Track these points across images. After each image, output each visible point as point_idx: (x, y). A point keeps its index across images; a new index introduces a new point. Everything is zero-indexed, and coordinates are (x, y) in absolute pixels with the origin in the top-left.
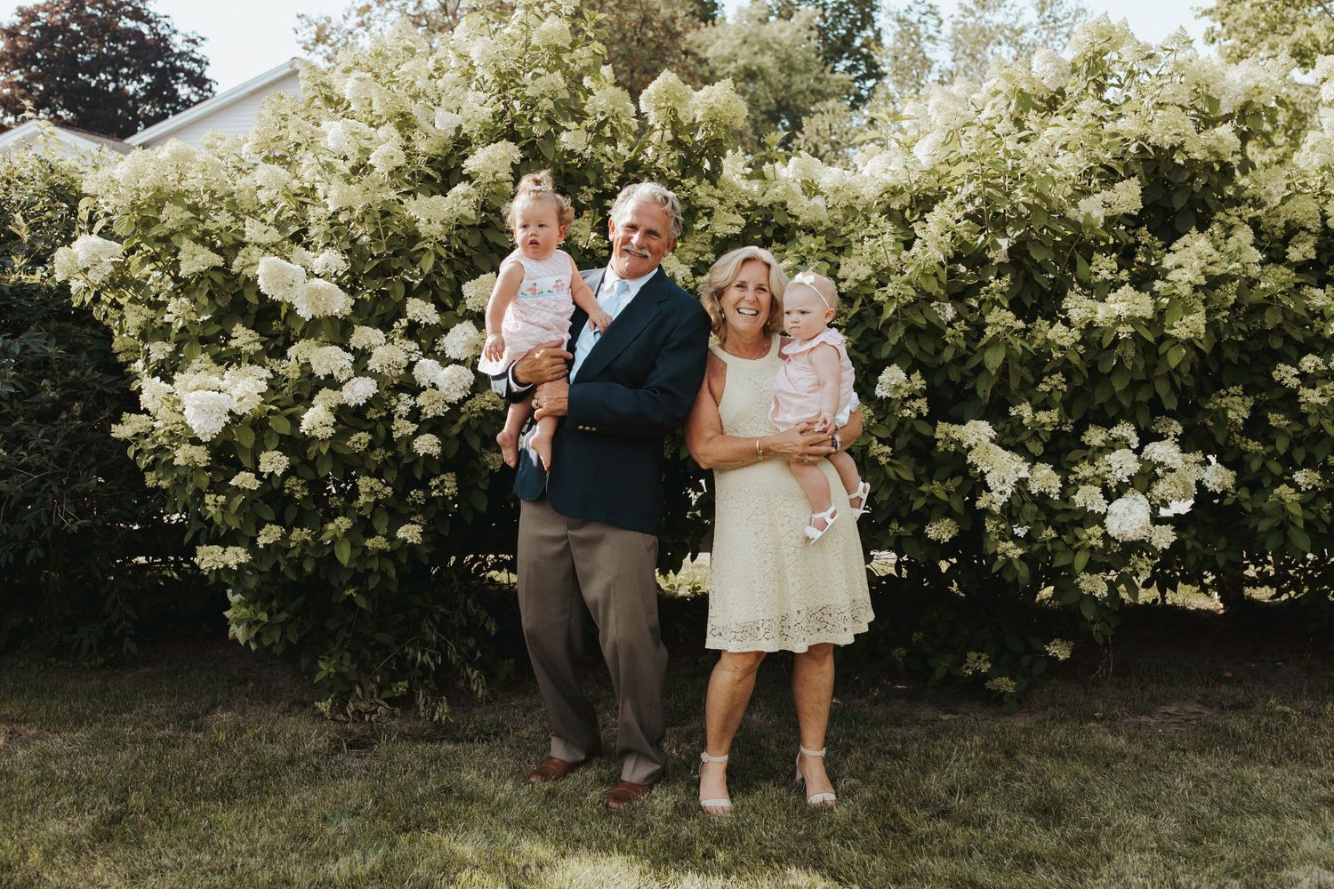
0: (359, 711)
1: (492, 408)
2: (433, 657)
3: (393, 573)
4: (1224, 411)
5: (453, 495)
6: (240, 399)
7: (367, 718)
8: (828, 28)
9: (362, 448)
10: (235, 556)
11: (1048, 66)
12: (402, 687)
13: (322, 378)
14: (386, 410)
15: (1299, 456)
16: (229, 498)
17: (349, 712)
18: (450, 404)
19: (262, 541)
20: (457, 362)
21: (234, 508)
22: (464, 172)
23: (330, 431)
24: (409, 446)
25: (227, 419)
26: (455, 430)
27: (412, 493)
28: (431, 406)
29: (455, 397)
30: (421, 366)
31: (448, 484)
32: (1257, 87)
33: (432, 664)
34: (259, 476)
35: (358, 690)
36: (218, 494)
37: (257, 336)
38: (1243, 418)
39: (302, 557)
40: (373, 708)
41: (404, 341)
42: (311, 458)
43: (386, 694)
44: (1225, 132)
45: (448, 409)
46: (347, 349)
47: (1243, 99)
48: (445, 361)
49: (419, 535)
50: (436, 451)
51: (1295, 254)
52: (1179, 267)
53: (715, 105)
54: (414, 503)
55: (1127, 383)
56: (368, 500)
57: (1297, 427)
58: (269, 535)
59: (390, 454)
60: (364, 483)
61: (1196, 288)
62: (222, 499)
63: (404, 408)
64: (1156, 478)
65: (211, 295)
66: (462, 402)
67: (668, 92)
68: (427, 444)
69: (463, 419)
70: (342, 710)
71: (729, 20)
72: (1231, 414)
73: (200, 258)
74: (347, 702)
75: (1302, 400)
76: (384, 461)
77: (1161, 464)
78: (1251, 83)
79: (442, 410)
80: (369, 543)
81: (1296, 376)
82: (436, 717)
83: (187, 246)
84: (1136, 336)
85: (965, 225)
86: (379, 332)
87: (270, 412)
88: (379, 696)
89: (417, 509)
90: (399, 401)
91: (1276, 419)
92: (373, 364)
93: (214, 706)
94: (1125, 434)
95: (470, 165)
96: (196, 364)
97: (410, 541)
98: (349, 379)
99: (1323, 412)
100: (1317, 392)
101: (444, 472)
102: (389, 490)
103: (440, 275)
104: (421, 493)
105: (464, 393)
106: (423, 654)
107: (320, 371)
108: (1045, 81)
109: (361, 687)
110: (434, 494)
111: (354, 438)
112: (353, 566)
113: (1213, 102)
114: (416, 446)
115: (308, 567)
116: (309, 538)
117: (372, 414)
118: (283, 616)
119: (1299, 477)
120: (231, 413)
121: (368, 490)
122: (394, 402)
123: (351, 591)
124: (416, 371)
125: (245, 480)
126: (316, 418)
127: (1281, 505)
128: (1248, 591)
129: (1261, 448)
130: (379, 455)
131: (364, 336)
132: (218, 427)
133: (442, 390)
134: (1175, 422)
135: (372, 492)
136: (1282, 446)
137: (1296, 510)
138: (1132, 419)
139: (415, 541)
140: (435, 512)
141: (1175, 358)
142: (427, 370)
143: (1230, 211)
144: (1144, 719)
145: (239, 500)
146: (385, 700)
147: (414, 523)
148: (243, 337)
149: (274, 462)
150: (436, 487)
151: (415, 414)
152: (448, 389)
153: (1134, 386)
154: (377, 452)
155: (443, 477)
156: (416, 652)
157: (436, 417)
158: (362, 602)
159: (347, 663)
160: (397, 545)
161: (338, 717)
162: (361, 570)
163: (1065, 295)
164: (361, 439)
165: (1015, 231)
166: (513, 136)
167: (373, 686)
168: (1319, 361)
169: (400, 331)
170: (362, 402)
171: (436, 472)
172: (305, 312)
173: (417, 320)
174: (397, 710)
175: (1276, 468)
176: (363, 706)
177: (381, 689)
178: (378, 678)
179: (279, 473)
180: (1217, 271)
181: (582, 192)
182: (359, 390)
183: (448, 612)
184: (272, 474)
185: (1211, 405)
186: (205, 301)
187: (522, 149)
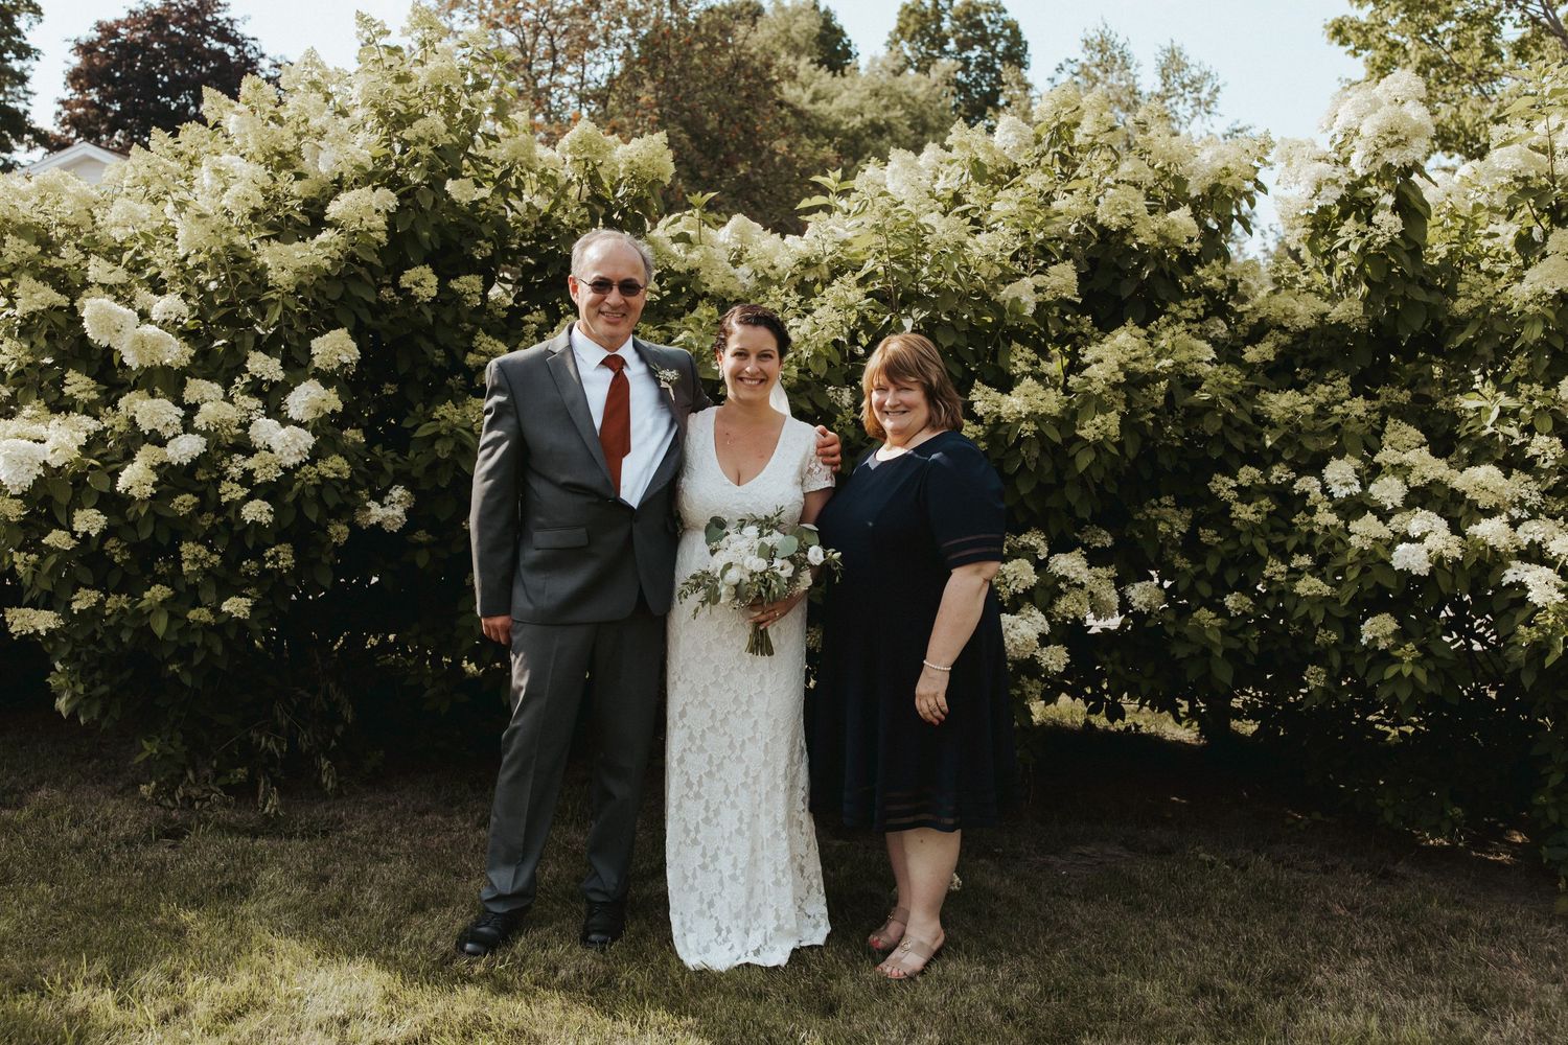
0: (190, 797)
1: (332, 475)
2: (278, 744)
3: (219, 649)
4: (1155, 523)
5: (288, 568)
6: (53, 451)
7: (197, 805)
8: (970, 84)
9: (186, 511)
10: (43, 621)
11: (1010, 136)
12: (241, 773)
13: (147, 433)
14: (218, 471)
15: (1231, 577)
16: (42, 557)
17: (177, 798)
18: (285, 469)
19: (76, 607)
20: (299, 424)
21: (46, 569)
22: (327, 218)
23: (149, 490)
24: (238, 512)
25: (41, 471)
26: (290, 498)
27: (245, 563)
28: (264, 469)
29: (291, 461)
30: (257, 426)
31: (283, 557)
32: (1225, 168)
33: (277, 751)
34: (74, 534)
35: (191, 775)
36: (30, 553)
37: (93, 384)
38: (1180, 533)
39: (119, 626)
40: (206, 795)
41: (246, 397)
42: (131, 518)
43: (223, 781)
44: (1182, 216)
45: (281, 473)
46: (176, 404)
47: (1210, 181)
48: (285, 422)
49: (246, 610)
50: (266, 519)
51: (1251, 354)
52: (1099, 361)
53: (636, 160)
54: (247, 573)
55: (1033, 486)
56: (191, 568)
57: (1230, 546)
58: (83, 600)
59: (220, 519)
60: (188, 549)
61: (1116, 386)
62: (33, 557)
63: (235, 470)
64: (1061, 593)
65: (49, 337)
66: (297, 467)
67: (585, 143)
68: (256, 511)
69: (298, 485)
70: (170, 794)
71: (862, 71)
72: (1162, 527)
73: (38, 297)
74: (177, 788)
75: (1233, 515)
76: (213, 525)
77: (1064, 578)
78: (1219, 164)
79: (274, 475)
80: (192, 615)
81: (1232, 488)
82: (267, 809)
83: (26, 282)
84: (1039, 435)
85: (868, 304)
86: (217, 387)
87: (92, 467)
88: (214, 781)
89: (249, 581)
90: (231, 462)
91: (1208, 535)
92: (199, 421)
93: (40, 782)
94: (1032, 543)
95: (334, 210)
96: (27, 411)
97: (235, 615)
98: (175, 436)
99: (1258, 530)
100: (1251, 509)
101: (279, 542)
102: (216, 558)
103: (290, 327)
104: (254, 564)
105: (300, 458)
106: (267, 741)
107: (145, 427)
108: (1006, 152)
109: (195, 772)
110: (268, 565)
111: (177, 501)
112: (175, 638)
113: (1180, 181)
114: (244, 512)
115: (126, 637)
116: (126, 606)
117: (201, 475)
118: (105, 689)
119: (1230, 601)
120: (45, 464)
121: (190, 557)
122: (225, 463)
123: (175, 666)
124: (252, 431)
125: (57, 539)
126: (135, 477)
127: (1200, 628)
128: (1234, 724)
129: (1189, 566)
130: (207, 520)
131: (198, 389)
132: (27, 481)
133: (277, 453)
134: (1104, 532)
135: (195, 560)
136: (1212, 566)
137: (1215, 637)
138: (1043, 527)
139: (241, 616)
140: (270, 587)
141: (1084, 461)
142: (265, 430)
143: (1184, 304)
144: (1052, 858)
145: (52, 560)
146: (220, 787)
147: (247, 596)
148: (78, 384)
149: (89, 521)
150: (272, 558)
151: (247, 477)
152: (281, 452)
153: (1043, 490)
154: (205, 516)
155: (279, 548)
156: (261, 737)
157: (268, 483)
158: (187, 680)
159: (177, 744)
160: (222, 619)
161: (164, 803)
162: (183, 644)
163: (972, 386)
164: (184, 502)
165: (921, 312)
166: (393, 182)
167: (208, 771)
168: (1256, 472)
169: (242, 387)
170: (186, 461)
171: (270, 543)
172: (131, 360)
173: (258, 376)
174: (232, 799)
175: (1205, 590)
176: (195, 792)
177: (218, 774)
178: (215, 763)
179: (93, 534)
180: (1142, 367)
181: (479, 246)
182: (185, 448)
183: (308, 695)
184: (86, 534)
185: (1140, 515)
186: (43, 343)
187: (400, 197)
